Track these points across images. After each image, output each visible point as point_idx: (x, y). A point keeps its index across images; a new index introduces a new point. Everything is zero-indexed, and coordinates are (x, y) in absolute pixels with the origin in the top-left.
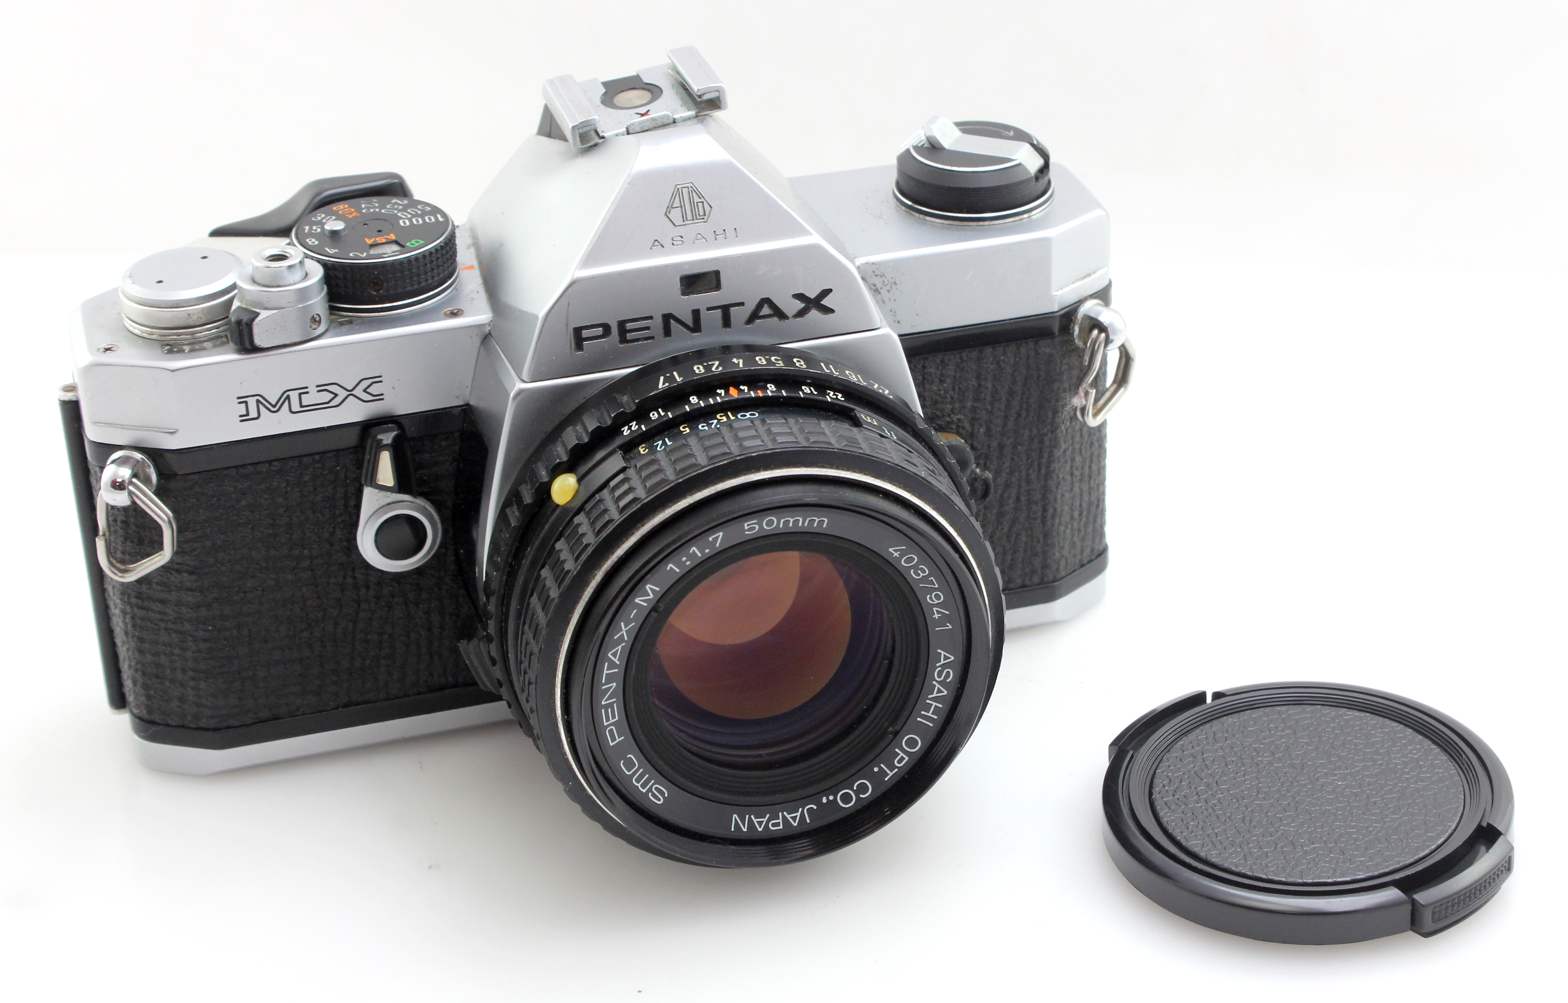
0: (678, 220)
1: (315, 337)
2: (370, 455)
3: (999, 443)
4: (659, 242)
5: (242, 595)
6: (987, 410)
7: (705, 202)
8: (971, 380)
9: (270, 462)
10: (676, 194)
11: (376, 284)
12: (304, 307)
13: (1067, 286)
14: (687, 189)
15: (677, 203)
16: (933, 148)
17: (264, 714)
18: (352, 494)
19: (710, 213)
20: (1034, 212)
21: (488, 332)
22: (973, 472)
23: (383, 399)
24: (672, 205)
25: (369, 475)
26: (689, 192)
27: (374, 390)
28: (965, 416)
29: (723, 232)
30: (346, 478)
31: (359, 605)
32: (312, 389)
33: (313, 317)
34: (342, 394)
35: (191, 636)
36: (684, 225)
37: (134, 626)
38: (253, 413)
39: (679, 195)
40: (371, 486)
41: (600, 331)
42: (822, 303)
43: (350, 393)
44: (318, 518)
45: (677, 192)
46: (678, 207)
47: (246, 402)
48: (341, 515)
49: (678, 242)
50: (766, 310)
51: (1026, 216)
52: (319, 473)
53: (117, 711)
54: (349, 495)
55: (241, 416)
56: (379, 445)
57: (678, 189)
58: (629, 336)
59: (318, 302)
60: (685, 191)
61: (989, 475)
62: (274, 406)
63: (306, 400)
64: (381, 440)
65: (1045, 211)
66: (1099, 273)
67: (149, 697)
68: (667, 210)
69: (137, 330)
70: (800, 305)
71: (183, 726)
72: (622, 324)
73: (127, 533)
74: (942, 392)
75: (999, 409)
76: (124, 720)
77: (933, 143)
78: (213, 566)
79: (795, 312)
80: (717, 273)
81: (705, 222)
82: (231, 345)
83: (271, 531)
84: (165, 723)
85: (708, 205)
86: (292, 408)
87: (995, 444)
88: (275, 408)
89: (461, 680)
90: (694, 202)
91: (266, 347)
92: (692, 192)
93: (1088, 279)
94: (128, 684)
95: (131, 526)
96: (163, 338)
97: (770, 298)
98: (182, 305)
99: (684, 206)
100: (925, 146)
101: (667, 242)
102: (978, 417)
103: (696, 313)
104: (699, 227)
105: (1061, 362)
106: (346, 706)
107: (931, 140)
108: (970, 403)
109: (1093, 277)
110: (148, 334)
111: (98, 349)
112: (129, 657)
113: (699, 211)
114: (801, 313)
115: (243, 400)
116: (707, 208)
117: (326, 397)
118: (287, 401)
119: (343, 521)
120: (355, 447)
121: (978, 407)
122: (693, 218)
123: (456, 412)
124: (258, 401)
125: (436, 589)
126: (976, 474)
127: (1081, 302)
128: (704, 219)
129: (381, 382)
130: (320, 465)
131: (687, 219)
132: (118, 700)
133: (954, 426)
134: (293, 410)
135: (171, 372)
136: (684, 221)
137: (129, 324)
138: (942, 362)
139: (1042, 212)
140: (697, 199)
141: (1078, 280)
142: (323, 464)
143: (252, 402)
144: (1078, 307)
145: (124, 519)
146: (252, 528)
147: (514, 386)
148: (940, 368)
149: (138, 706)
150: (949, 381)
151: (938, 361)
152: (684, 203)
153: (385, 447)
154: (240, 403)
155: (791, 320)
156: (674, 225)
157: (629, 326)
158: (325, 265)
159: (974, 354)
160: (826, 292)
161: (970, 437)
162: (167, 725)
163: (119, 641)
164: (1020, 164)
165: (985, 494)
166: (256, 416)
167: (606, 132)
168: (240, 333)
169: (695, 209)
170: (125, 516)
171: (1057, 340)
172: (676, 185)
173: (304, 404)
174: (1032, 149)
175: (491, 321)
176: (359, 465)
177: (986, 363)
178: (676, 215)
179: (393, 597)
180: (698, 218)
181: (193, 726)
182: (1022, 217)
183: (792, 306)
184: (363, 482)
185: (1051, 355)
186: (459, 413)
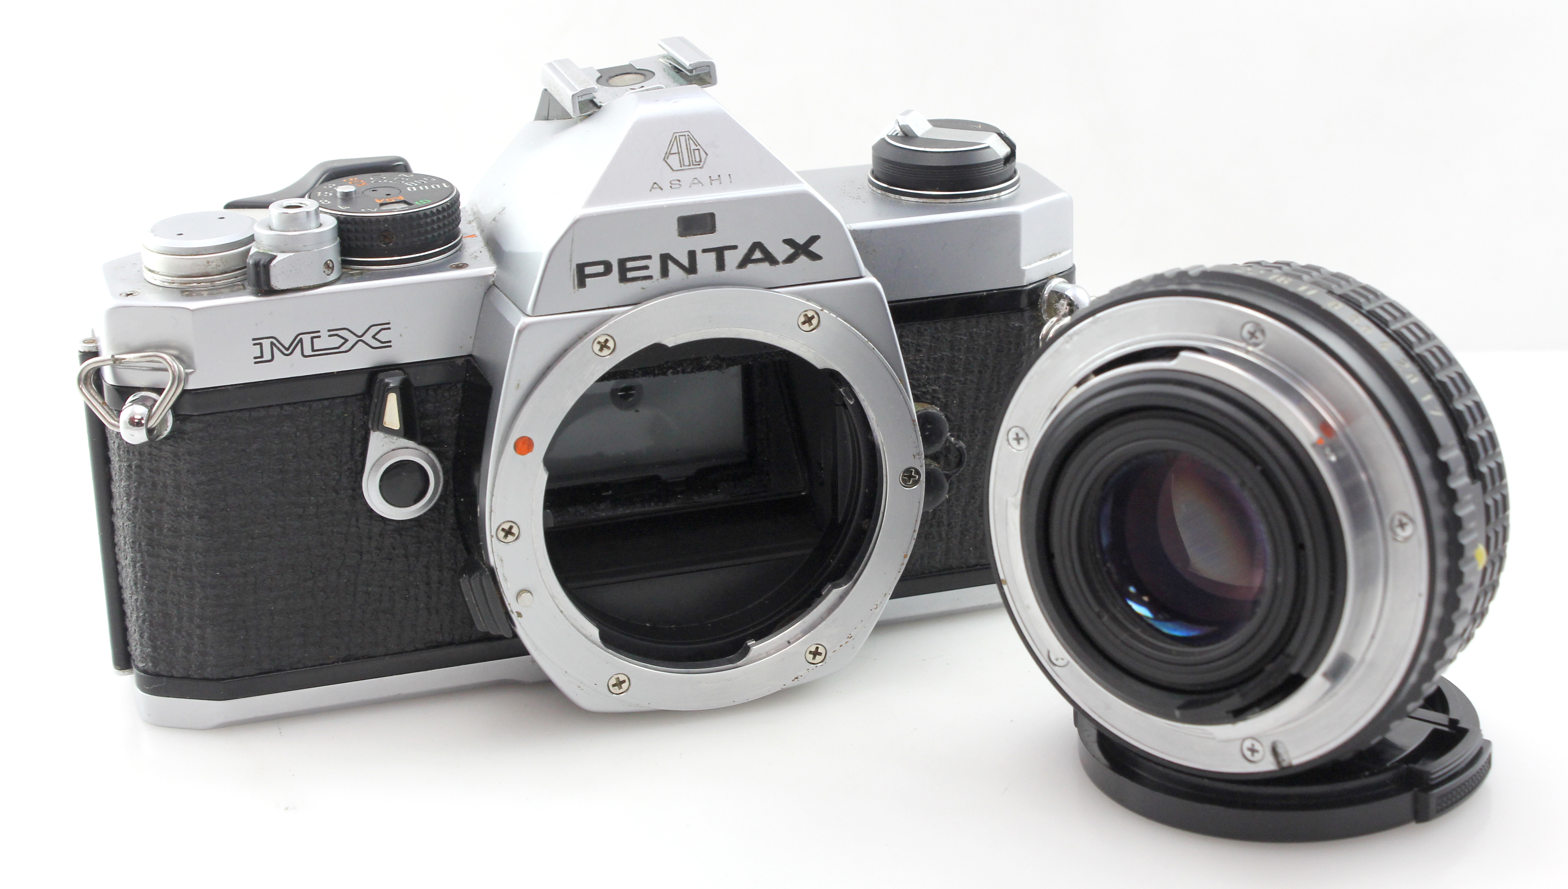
0: (676, 166)
1: (328, 282)
2: (378, 399)
3: (971, 416)
4: (658, 185)
5: (250, 541)
6: (960, 381)
7: (701, 150)
8: (945, 351)
9: (281, 406)
10: (674, 141)
11: (385, 237)
12: (318, 251)
13: (1035, 262)
14: (684, 137)
15: (674, 150)
16: (907, 135)
17: (266, 666)
18: (359, 441)
19: (706, 159)
20: (1003, 193)
21: (492, 283)
22: (948, 440)
23: (390, 346)
24: (670, 151)
25: (376, 419)
26: (686, 140)
27: (382, 336)
28: (940, 387)
29: (718, 178)
30: (353, 425)
31: (361, 554)
32: (324, 334)
33: (326, 263)
34: (352, 339)
35: (199, 582)
36: (682, 170)
37: (144, 575)
38: (268, 356)
39: (677, 142)
40: (378, 430)
41: (601, 269)
42: (810, 249)
43: (360, 338)
44: (325, 464)
45: (675, 139)
46: (675, 153)
47: (261, 344)
48: (347, 463)
49: (676, 184)
50: (758, 255)
51: (995, 195)
52: (327, 419)
53: (121, 672)
54: (356, 442)
55: (255, 358)
56: (387, 388)
57: (676, 136)
58: (630, 275)
59: (330, 250)
60: (683, 139)
61: (962, 444)
62: (287, 349)
63: (318, 344)
64: (388, 384)
65: (1013, 193)
66: (1064, 254)
67: (155, 648)
68: (665, 156)
69: (158, 280)
70: (790, 251)
71: (188, 678)
72: (622, 262)
73: (141, 478)
74: (918, 362)
75: (972, 381)
76: (129, 680)
77: (906, 132)
78: (223, 510)
79: (784, 258)
80: (712, 215)
81: (701, 168)
82: (249, 289)
83: (280, 477)
84: (170, 674)
85: (704, 153)
86: (304, 351)
87: (967, 416)
88: (288, 351)
89: (457, 637)
90: (690, 150)
91: (282, 288)
92: (689, 139)
93: (1054, 258)
94: (134, 637)
95: (146, 470)
96: (183, 286)
97: (762, 242)
98: (201, 253)
99: (682, 152)
100: (899, 135)
101: (666, 185)
102: (952, 388)
103: (692, 255)
104: (696, 173)
105: (1030, 336)
106: (346, 660)
107: (904, 130)
108: (944, 374)
109: (1058, 256)
110: (170, 283)
111: (121, 294)
112: (137, 607)
113: (695, 158)
114: (790, 259)
115: (258, 342)
116: (703, 155)
117: (336, 342)
118: (300, 345)
119: (349, 469)
120: (363, 394)
121: (951, 378)
122: (690, 164)
123: (460, 362)
124: (272, 343)
125: (435, 543)
126: (950, 442)
127: (1048, 279)
128: (699, 165)
129: (389, 329)
130: (329, 411)
131: (684, 165)
132: (124, 660)
133: (929, 397)
134: (306, 354)
135: (190, 312)
136: (681, 166)
137: (149, 276)
138: (919, 332)
139: (1010, 194)
140: (693, 147)
141: (1045, 258)
142: (332, 411)
143: (266, 344)
144: (1045, 284)
145: (139, 463)
146: (262, 473)
147: (519, 321)
148: (916, 337)
149: (144, 660)
150: (924, 350)
151: (914, 329)
152: (681, 150)
153: (392, 390)
154: (255, 344)
155: (781, 264)
156: (672, 169)
157: (630, 265)
158: (338, 218)
159: (948, 325)
160: (814, 239)
161: (944, 408)
162: (172, 677)
163: (127, 594)
164: (988, 147)
165: (960, 463)
166: (270, 358)
167: (604, 103)
168: (257, 274)
169: (691, 156)
170: (141, 461)
171: (1027, 314)
172: (674, 133)
173: (315, 348)
174: (999, 138)
175: (495, 272)
176: (366, 412)
177: (960, 334)
178: (674, 160)
179: (394, 548)
180: (694, 164)
181: (196, 676)
182: (992, 196)
183: (782, 252)
184: (370, 426)
185: (1021, 329)
186: (463, 364)
